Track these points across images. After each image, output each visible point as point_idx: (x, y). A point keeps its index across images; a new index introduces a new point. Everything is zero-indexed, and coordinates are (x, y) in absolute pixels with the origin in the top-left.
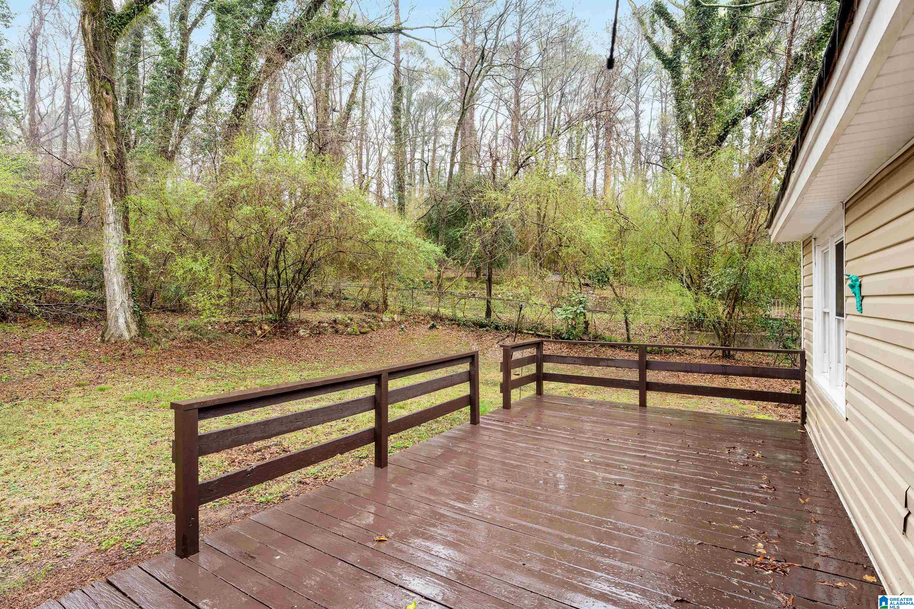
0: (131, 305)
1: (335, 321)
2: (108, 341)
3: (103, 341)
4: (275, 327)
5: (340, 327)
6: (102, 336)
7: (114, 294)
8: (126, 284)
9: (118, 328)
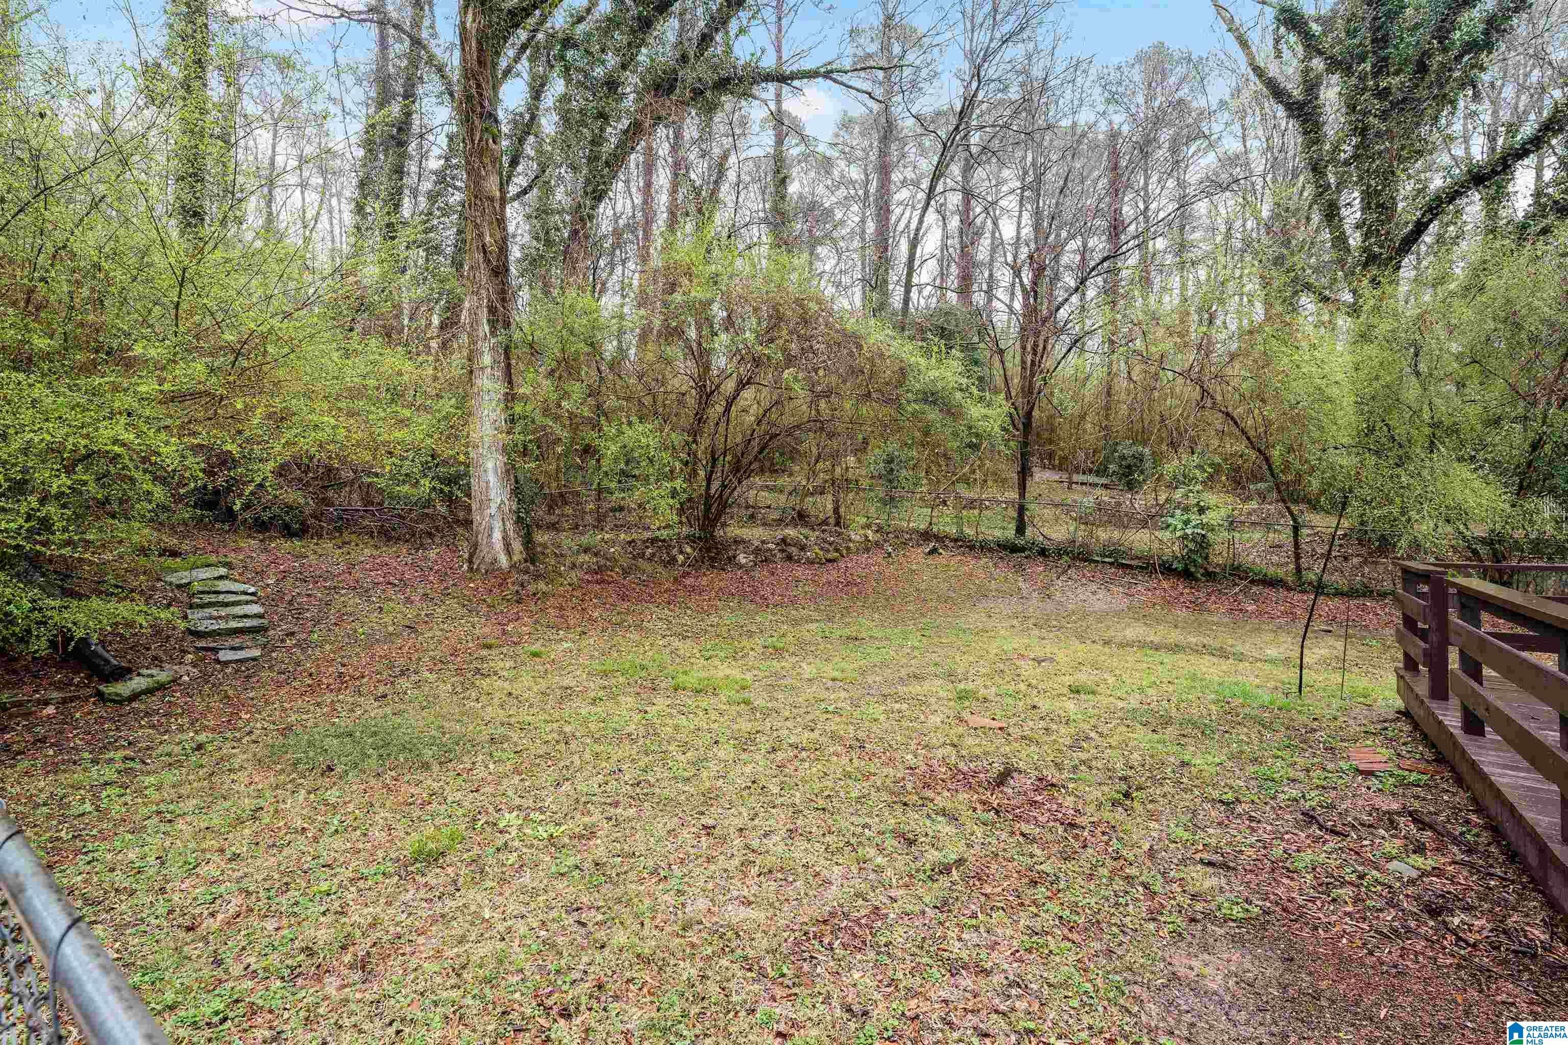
0: (514, 508)
1: (784, 540)
2: (477, 569)
3: (471, 569)
4: (700, 550)
5: (794, 550)
6: (470, 561)
7: (487, 487)
8: (507, 471)
9: (490, 545)
